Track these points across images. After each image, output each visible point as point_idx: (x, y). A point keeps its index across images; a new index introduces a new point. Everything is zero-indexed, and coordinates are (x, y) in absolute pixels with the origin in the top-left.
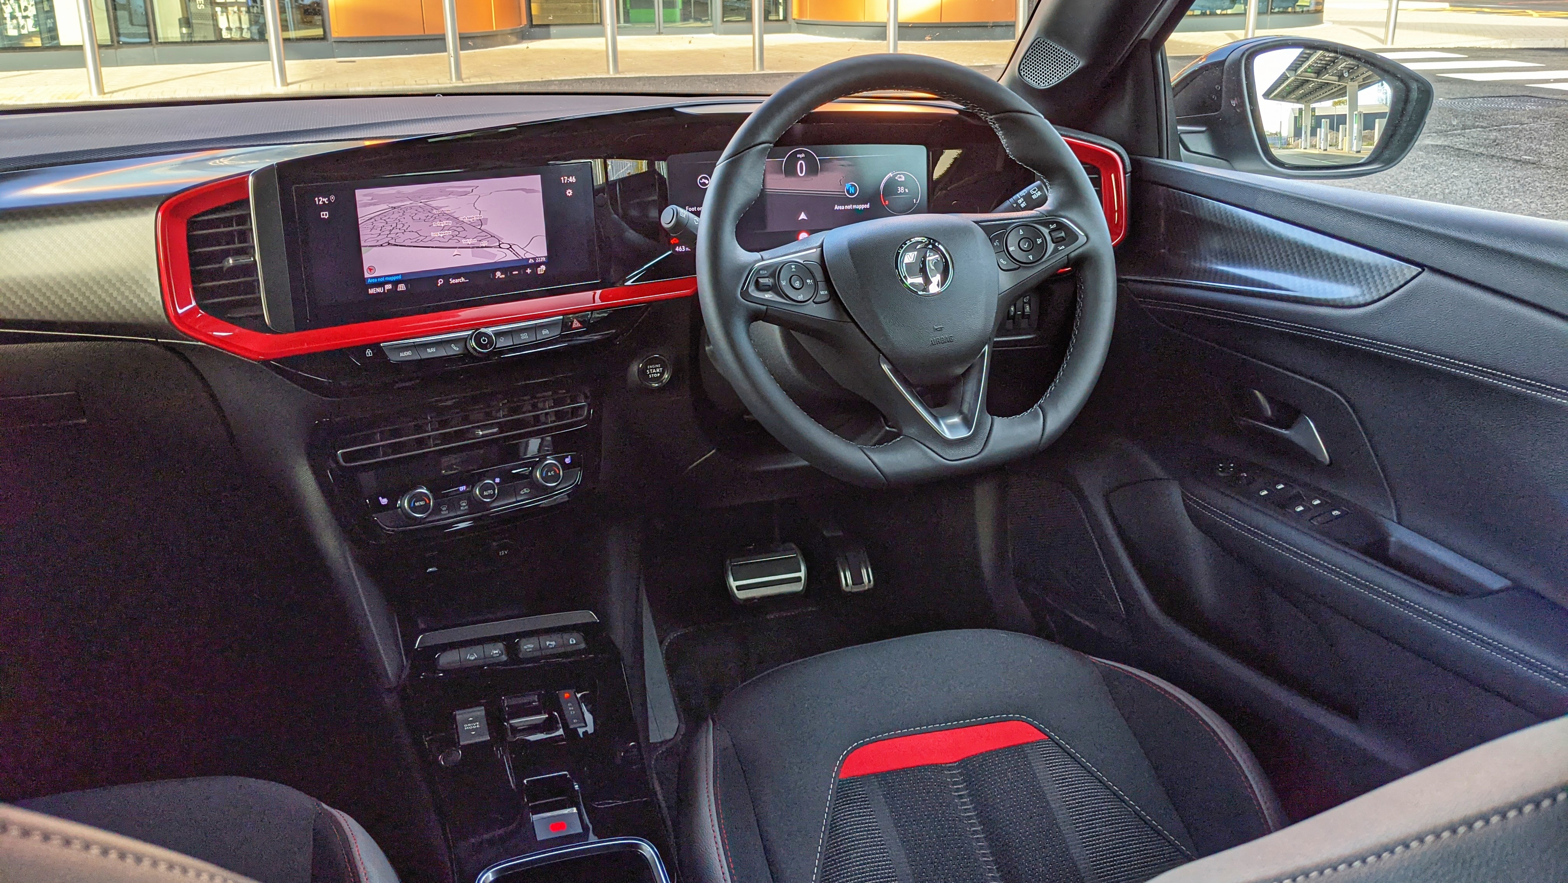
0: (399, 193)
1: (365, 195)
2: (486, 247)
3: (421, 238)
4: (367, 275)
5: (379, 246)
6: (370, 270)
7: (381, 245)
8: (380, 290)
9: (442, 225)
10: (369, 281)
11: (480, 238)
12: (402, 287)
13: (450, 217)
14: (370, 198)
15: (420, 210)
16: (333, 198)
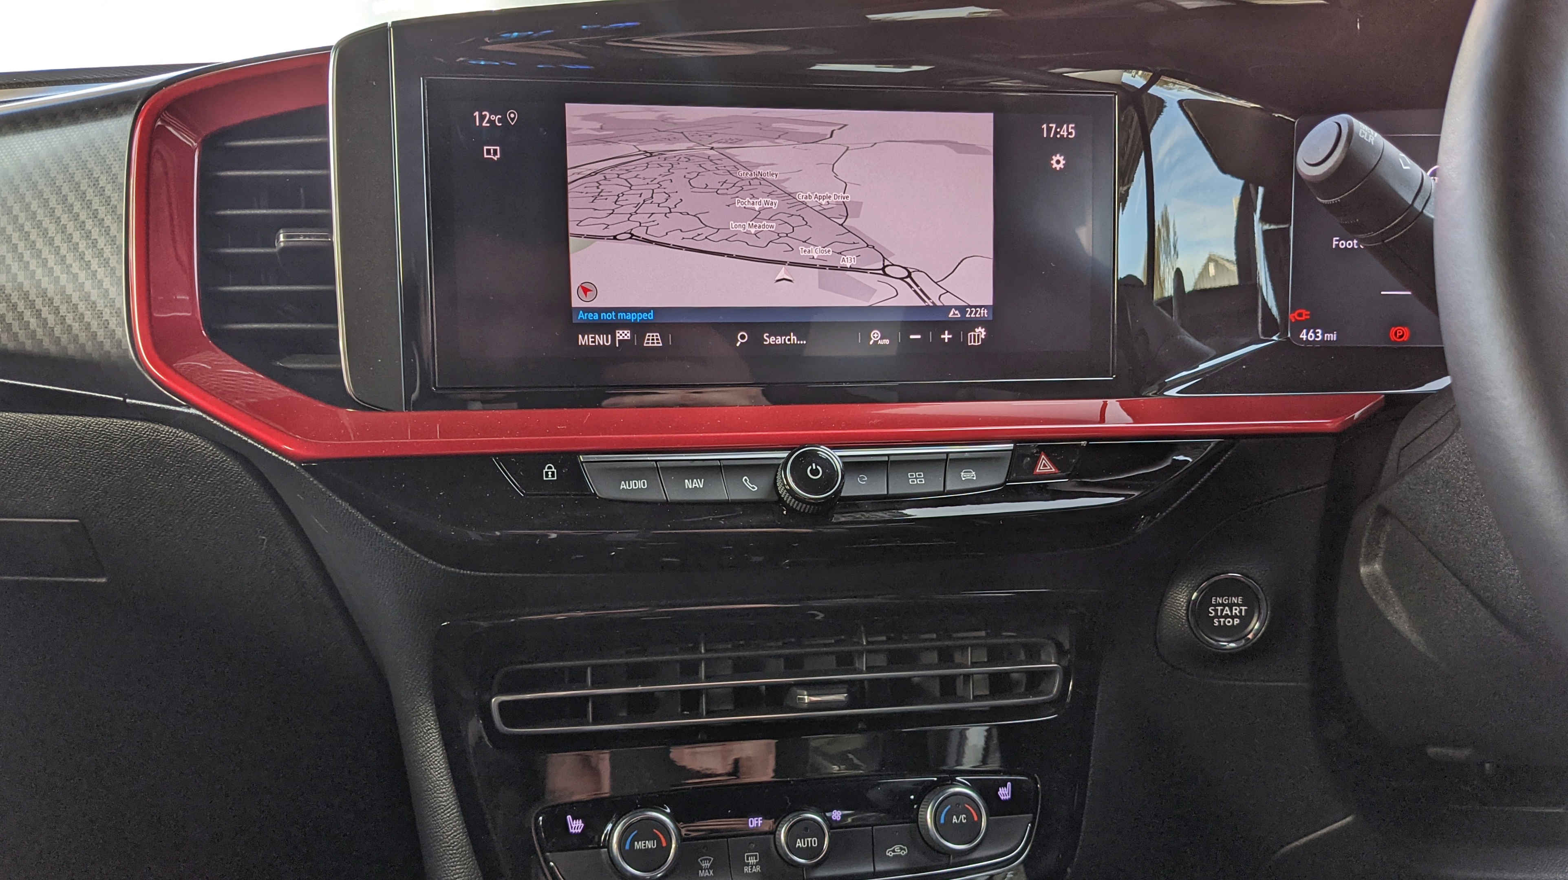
0: (664, 120)
1: (586, 118)
2: (851, 269)
3: (707, 231)
4: (576, 302)
5: (608, 238)
6: (586, 291)
7: (615, 238)
8: (602, 340)
9: (757, 207)
10: (581, 315)
11: (840, 247)
12: (653, 340)
13: (775, 189)
14: (598, 125)
15: (708, 165)
16: (512, 115)
